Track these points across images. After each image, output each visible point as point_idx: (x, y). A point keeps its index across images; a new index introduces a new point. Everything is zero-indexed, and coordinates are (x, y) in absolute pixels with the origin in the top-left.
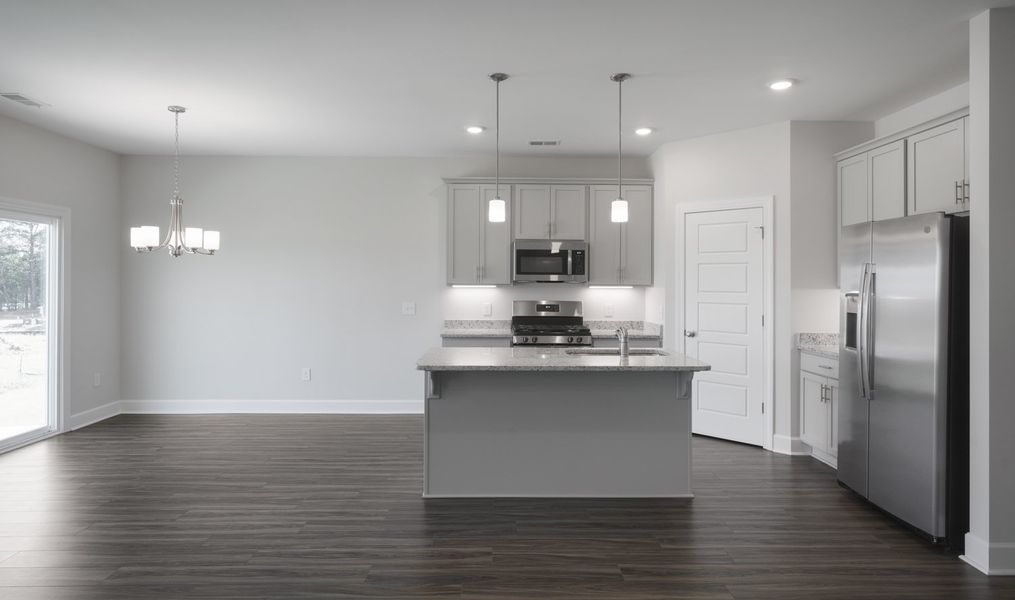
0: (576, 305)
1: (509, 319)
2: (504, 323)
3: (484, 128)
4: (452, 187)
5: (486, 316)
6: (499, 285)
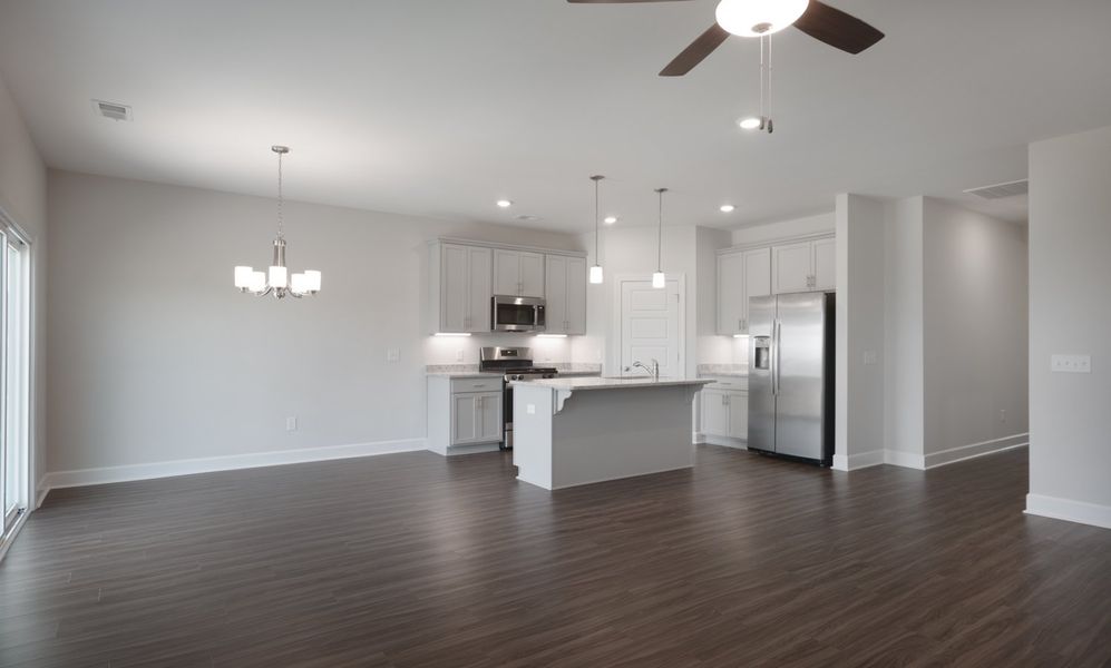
0: (525, 350)
1: (478, 362)
2: (473, 367)
3: (512, 202)
4: (445, 246)
5: (459, 360)
6: (475, 334)
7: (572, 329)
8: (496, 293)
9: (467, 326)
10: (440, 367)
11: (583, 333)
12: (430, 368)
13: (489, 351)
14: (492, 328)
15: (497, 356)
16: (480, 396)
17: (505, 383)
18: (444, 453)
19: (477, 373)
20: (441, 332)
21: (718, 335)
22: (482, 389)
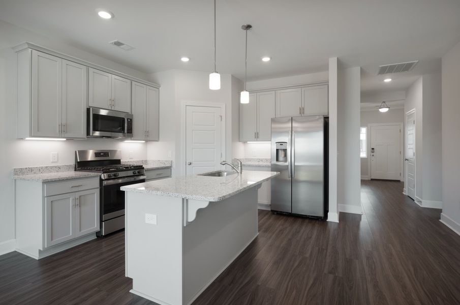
1: (73, 163)
2: (68, 167)
7: (149, 137)
8: (91, 104)
9: (63, 131)
10: (31, 170)
11: (157, 139)
12: (19, 172)
13: (83, 153)
14: (88, 133)
15: (91, 156)
16: (77, 195)
17: (101, 180)
18: (36, 256)
19: (72, 173)
20: (31, 136)
21: (240, 141)
22: (80, 189)
